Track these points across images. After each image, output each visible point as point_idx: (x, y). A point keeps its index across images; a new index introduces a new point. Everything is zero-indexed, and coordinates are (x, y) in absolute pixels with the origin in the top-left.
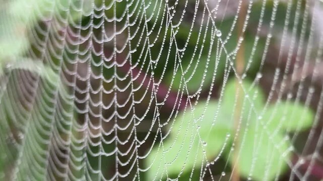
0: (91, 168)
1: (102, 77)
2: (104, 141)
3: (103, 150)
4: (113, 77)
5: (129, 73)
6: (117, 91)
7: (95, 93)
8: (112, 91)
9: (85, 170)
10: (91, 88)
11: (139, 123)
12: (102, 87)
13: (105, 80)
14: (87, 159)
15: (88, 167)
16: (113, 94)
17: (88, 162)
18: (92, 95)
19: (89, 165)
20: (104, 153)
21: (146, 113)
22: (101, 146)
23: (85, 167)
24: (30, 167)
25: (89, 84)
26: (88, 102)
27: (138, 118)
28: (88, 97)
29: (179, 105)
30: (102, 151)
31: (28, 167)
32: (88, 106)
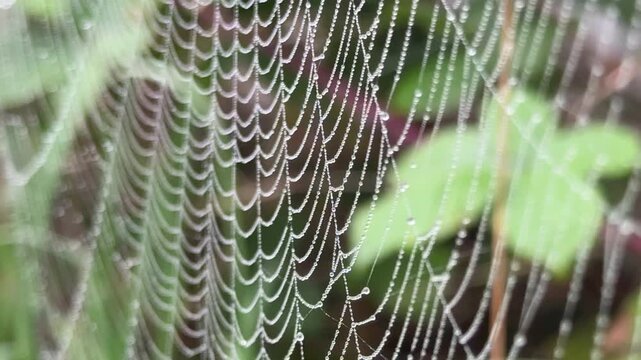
0: (220, 189)
1: (236, 24)
2: (240, 137)
3: (239, 154)
4: (254, 22)
5: (275, 10)
6: (259, 47)
7: (228, 55)
8: (252, 47)
9: (210, 195)
10: (221, 48)
11: (289, 97)
12: (236, 43)
13: (241, 30)
14: (214, 174)
15: (215, 188)
16: (252, 53)
17: (216, 181)
18: (221, 59)
19: (218, 184)
20: (240, 160)
21: (298, 79)
22: (236, 148)
23: (212, 189)
24: (123, 199)
25: (217, 42)
26: (215, 74)
27: (287, 89)
28: (215, 64)
29: (346, 54)
30: (237, 156)
31: (119, 199)
32: (215, 81)
